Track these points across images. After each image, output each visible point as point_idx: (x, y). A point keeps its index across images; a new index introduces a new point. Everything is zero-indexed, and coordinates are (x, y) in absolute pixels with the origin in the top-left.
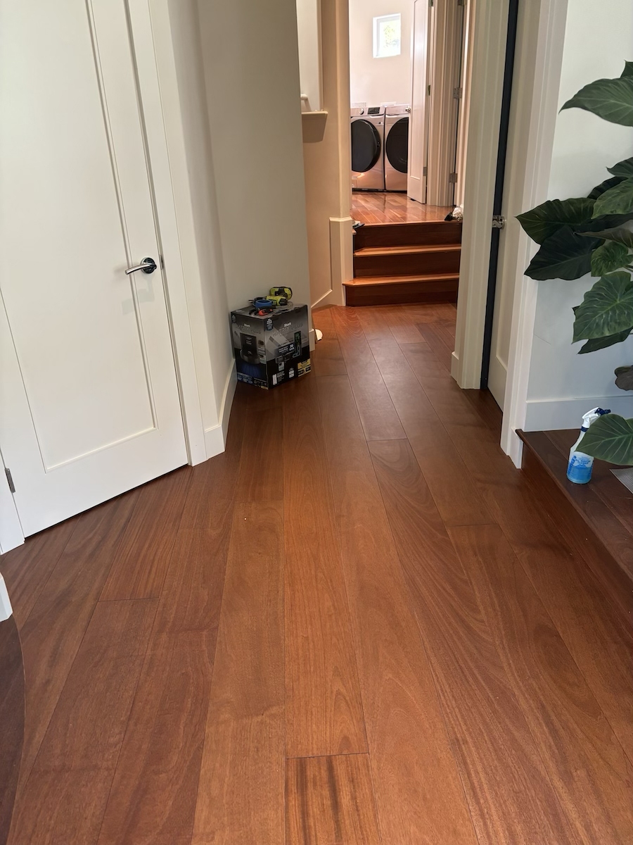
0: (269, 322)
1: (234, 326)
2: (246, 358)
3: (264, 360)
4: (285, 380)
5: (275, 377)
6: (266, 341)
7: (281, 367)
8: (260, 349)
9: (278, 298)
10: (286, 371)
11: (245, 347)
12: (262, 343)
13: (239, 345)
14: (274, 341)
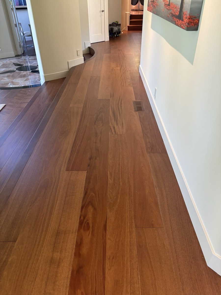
0: (115, 25)
1: (110, 26)
2: (111, 32)
3: (114, 32)
4: (117, 36)
5: (115, 35)
6: (114, 28)
7: (116, 34)
8: (113, 30)
9: (116, 22)
10: (117, 35)
11: (111, 30)
12: (114, 29)
13: (110, 29)
14: (116, 29)
